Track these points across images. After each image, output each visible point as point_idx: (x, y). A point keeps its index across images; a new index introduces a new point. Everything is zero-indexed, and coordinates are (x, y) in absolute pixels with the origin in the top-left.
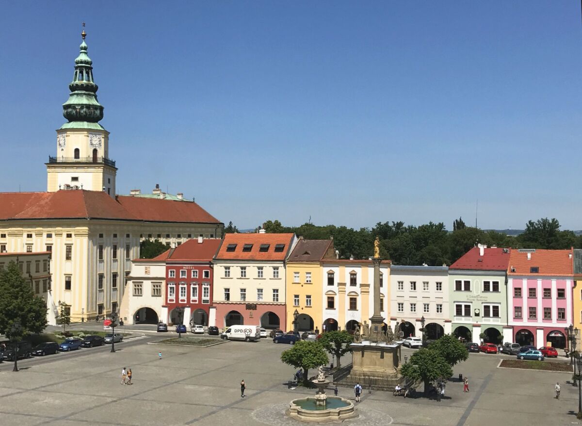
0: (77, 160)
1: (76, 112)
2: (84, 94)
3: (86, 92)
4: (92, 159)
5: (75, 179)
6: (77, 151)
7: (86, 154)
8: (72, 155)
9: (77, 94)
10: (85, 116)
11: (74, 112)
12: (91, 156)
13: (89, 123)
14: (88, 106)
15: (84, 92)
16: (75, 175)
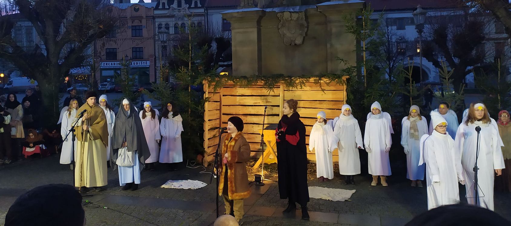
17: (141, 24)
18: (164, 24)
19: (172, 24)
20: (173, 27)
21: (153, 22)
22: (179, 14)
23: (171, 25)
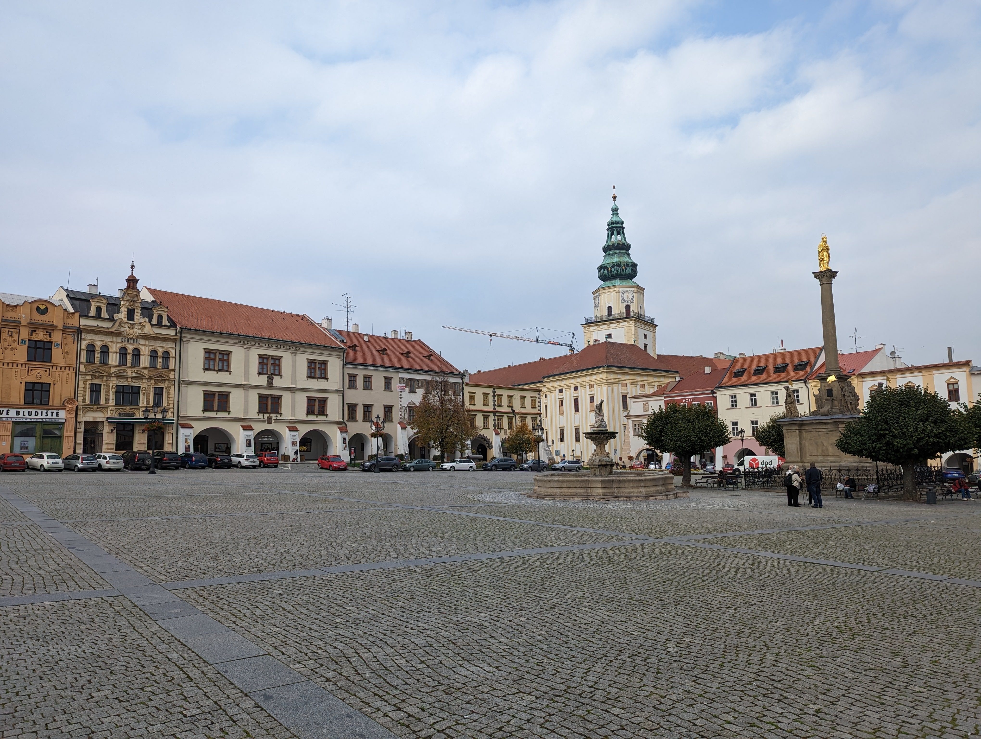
0: (610, 318)
1: (608, 271)
2: (616, 253)
3: (617, 251)
4: (625, 314)
5: (609, 336)
6: (610, 308)
7: (618, 310)
8: (606, 313)
9: (609, 255)
10: (617, 274)
11: (606, 271)
12: (624, 310)
13: (621, 281)
14: (619, 264)
15: (615, 251)
16: (608, 332)
17: (48, 339)
18: (98, 345)
19: (114, 347)
20: (116, 353)
21: (76, 339)
22: (131, 331)
23: (114, 350)
